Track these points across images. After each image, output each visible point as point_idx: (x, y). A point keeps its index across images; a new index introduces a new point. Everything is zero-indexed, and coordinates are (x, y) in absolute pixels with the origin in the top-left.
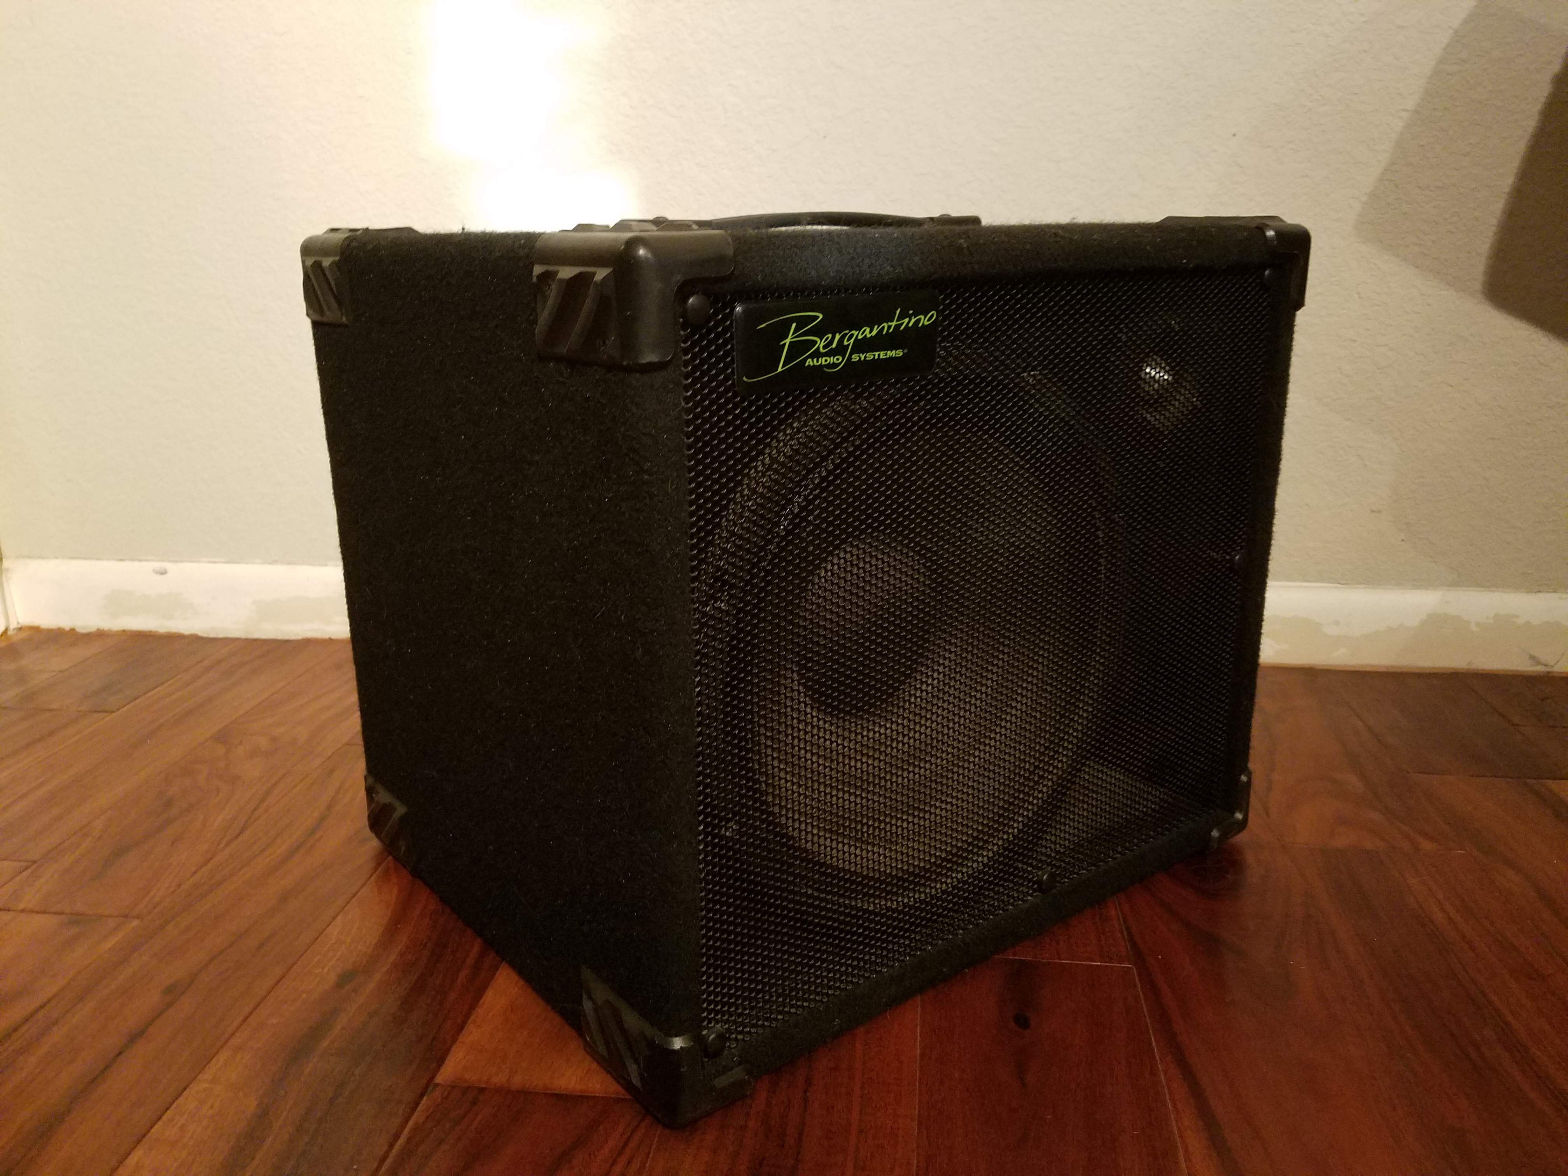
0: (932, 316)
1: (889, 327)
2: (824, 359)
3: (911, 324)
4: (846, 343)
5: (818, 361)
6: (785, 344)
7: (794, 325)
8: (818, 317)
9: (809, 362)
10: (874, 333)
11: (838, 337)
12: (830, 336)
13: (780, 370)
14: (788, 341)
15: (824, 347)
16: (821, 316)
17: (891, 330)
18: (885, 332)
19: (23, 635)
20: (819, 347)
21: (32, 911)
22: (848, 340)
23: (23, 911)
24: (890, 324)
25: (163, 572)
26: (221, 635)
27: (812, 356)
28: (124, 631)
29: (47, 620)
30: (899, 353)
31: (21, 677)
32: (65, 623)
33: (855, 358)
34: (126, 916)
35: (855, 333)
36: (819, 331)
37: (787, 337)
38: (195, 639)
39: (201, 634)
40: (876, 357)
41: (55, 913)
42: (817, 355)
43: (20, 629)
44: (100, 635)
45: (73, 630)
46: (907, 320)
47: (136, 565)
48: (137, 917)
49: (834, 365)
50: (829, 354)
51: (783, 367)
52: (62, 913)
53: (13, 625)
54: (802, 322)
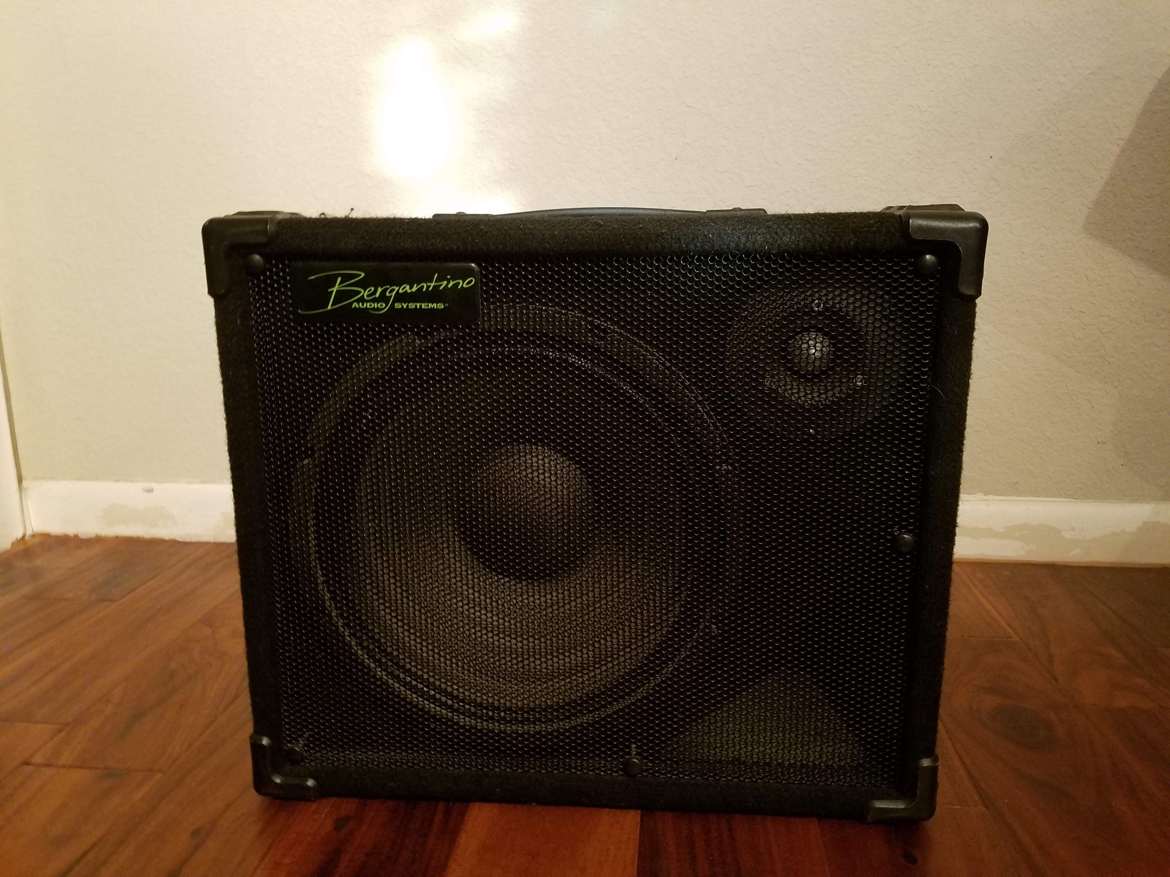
0: (471, 281)
1: (428, 287)
2: (368, 304)
3: (450, 286)
4: (387, 294)
5: (363, 305)
6: (332, 291)
7: (339, 279)
8: (361, 275)
9: (355, 305)
10: (414, 289)
11: (380, 290)
12: (373, 289)
13: (329, 307)
14: (335, 289)
15: (368, 296)
16: (363, 275)
17: (430, 289)
18: (424, 290)
19: (37, 540)
20: (363, 296)
21: (71, 767)
22: (390, 292)
23: (63, 766)
24: (429, 284)
25: (150, 491)
26: (194, 540)
27: (358, 301)
28: (117, 537)
29: (56, 529)
30: (441, 306)
31: (35, 574)
32: (70, 530)
33: (398, 306)
34: (150, 770)
35: (397, 289)
36: (364, 284)
37: (334, 286)
38: (174, 543)
39: (178, 539)
40: (418, 307)
41: (91, 768)
42: (362, 300)
43: (34, 536)
44: (98, 540)
45: (76, 536)
46: (445, 283)
47: (129, 484)
48: (160, 771)
49: (378, 309)
50: (374, 300)
51: (332, 306)
52: (97, 768)
53: (29, 532)
54: (346, 278)
